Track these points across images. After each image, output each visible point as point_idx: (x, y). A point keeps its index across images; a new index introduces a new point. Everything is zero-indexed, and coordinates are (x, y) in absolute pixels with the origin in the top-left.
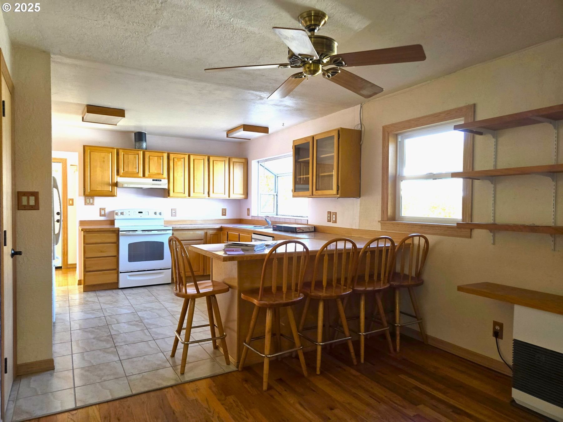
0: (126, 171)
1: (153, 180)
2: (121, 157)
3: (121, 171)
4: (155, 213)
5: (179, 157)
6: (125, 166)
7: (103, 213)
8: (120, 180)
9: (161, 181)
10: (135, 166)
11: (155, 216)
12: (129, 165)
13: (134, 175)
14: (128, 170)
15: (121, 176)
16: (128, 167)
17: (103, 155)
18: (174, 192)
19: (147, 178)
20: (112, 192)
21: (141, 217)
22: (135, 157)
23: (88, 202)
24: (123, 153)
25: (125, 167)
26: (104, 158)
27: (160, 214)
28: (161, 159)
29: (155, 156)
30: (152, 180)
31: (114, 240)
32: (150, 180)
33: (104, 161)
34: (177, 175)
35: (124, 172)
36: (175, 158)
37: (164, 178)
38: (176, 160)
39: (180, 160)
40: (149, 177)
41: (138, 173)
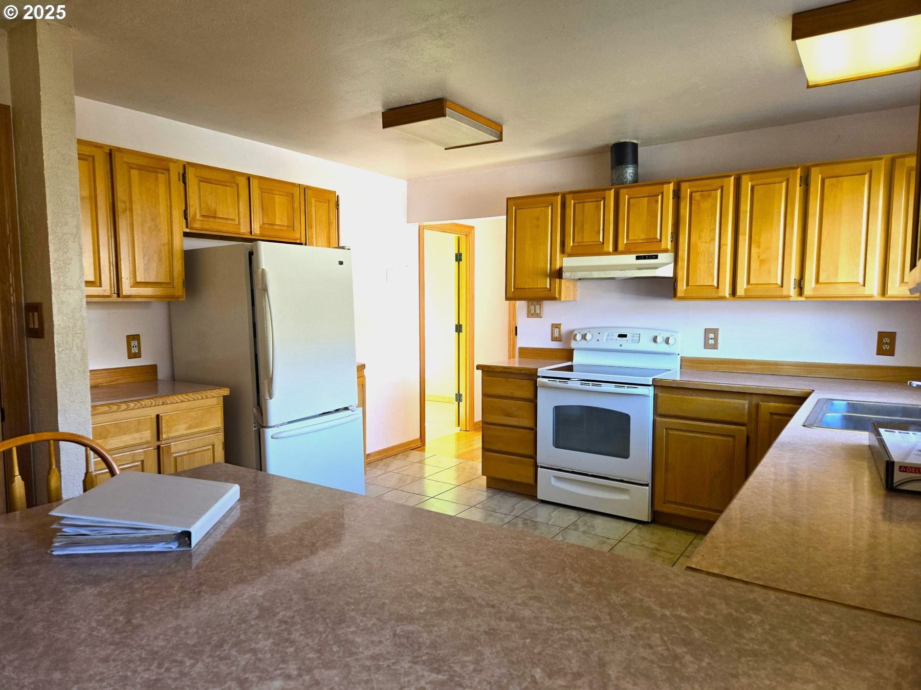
0: (578, 242)
1: (638, 258)
2: (570, 212)
3: (570, 243)
4: (655, 340)
5: (708, 188)
6: (576, 230)
7: (556, 334)
8: (568, 262)
9: (656, 257)
10: (596, 229)
11: (652, 347)
12: (585, 227)
13: (596, 250)
14: (582, 238)
15: (570, 255)
16: (583, 232)
17: (537, 211)
18: (688, 284)
19: (622, 253)
20: (550, 290)
21: (621, 345)
22: (598, 207)
23: (533, 312)
24: (573, 201)
25: (576, 234)
26: (538, 219)
27: (667, 341)
28: (657, 201)
29: (644, 195)
30: (634, 256)
31: (529, 394)
32: (631, 259)
33: (538, 226)
34: (700, 238)
35: (576, 244)
36: (697, 191)
37: (666, 251)
38: (697, 196)
39: (709, 196)
40: (627, 252)
41: (603, 243)
